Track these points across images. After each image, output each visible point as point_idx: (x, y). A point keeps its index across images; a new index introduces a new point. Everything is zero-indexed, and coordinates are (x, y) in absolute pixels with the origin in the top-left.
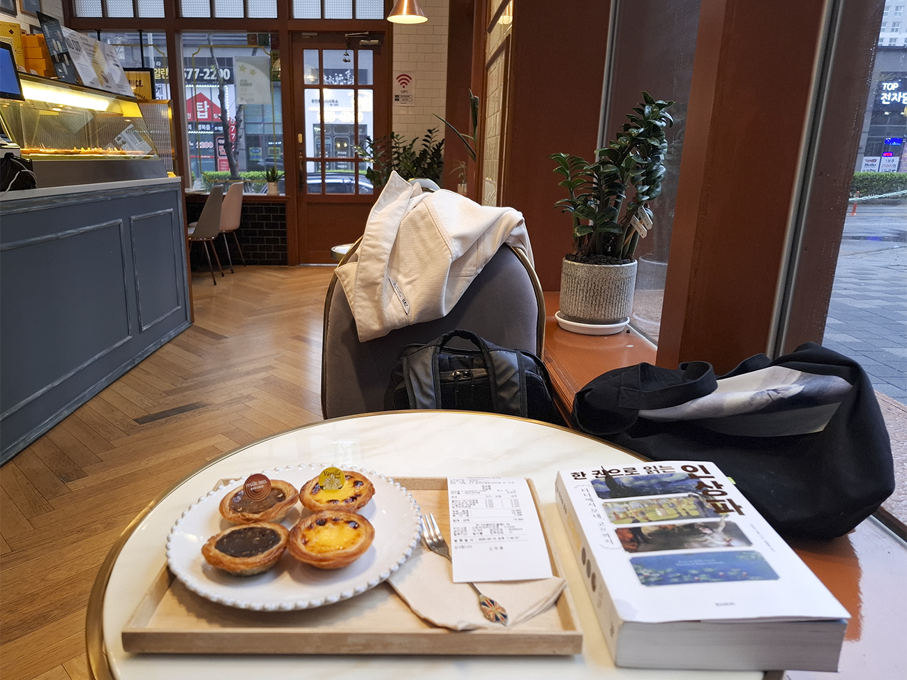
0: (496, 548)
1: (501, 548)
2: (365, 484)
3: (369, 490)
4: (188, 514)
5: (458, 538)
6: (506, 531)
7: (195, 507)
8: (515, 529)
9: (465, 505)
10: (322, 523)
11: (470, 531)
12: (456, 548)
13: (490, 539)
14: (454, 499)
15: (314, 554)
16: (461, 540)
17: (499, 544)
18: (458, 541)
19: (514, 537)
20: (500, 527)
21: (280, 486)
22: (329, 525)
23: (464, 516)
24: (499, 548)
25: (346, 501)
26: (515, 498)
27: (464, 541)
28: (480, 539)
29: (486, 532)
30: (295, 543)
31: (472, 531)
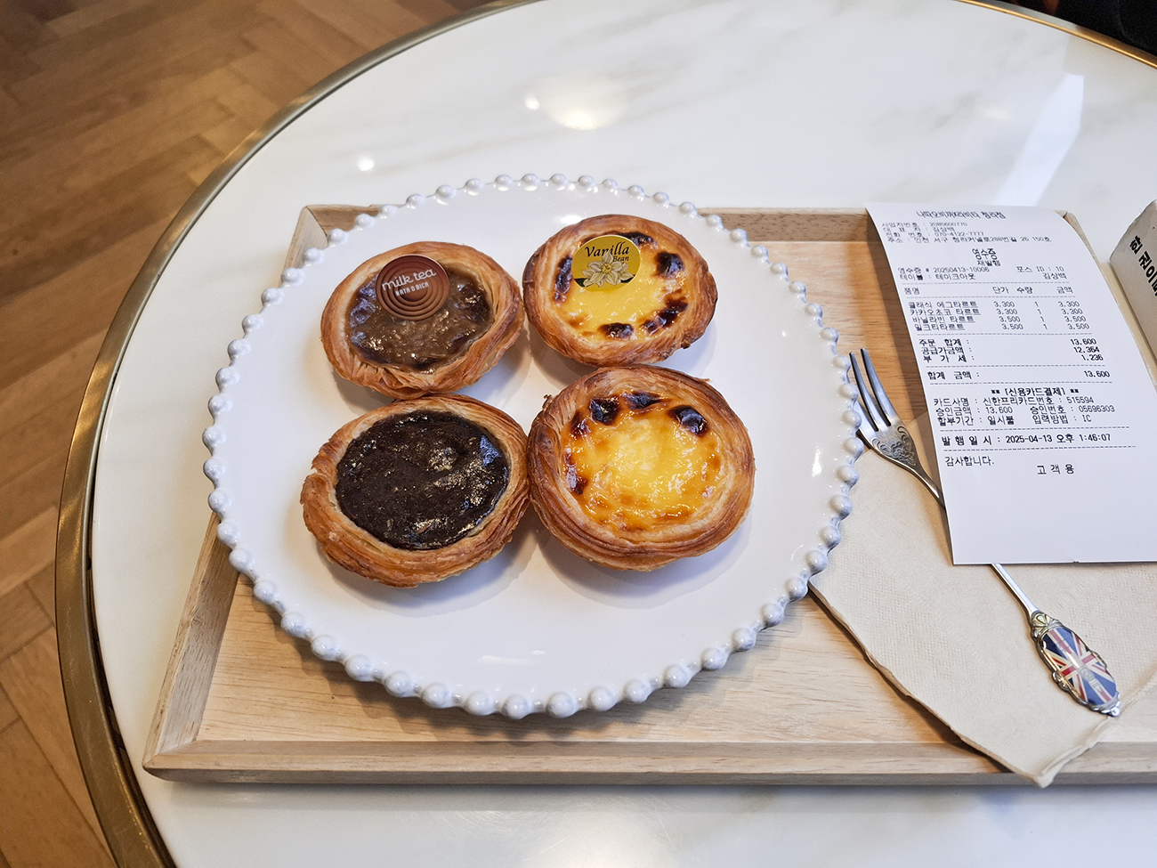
0: (1056, 468)
1: (1069, 469)
2: (688, 264)
3: (704, 288)
4: (244, 347)
5: (951, 431)
6: (1072, 411)
7: (257, 321)
8: (1097, 409)
9: (948, 322)
10: (608, 412)
11: (980, 413)
12: (950, 464)
13: (1035, 439)
14: (914, 298)
15: (608, 534)
16: (960, 440)
17: (1062, 456)
18: (953, 442)
19: (1098, 433)
20: (1054, 397)
21: (466, 264)
22: (627, 418)
23: (954, 358)
24: (1063, 469)
25: (650, 326)
26: (1067, 296)
27: (967, 442)
28: (1010, 439)
29: (1022, 413)
30: (550, 493)
31: (985, 414)
